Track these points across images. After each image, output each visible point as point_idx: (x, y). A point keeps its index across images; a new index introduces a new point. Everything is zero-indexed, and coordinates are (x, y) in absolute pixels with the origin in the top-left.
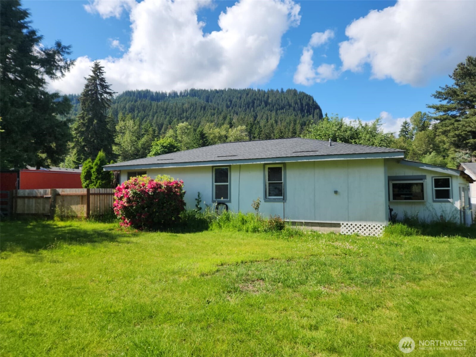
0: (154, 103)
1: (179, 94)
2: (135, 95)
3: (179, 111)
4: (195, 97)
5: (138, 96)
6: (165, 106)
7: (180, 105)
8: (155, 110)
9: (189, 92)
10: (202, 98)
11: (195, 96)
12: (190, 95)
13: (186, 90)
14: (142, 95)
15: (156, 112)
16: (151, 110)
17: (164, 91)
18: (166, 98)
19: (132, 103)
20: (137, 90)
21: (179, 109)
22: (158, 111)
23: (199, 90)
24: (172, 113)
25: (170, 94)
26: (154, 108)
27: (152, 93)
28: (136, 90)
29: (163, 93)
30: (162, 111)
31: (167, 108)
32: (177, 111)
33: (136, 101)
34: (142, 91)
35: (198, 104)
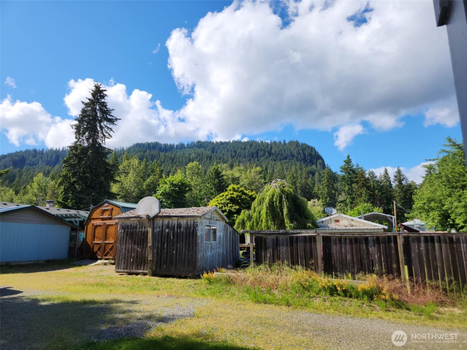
0: (162, 154)
1: (186, 146)
2: (145, 146)
3: (186, 160)
4: (201, 149)
5: (148, 147)
6: (173, 156)
7: (187, 155)
8: (162, 160)
9: (195, 144)
10: (207, 149)
11: (202, 147)
12: (196, 147)
13: (192, 142)
14: (151, 147)
15: (164, 161)
16: (159, 159)
17: (172, 143)
18: (173, 150)
19: (142, 153)
20: (147, 142)
21: (185, 159)
22: (166, 160)
23: (205, 142)
24: (179, 163)
25: (177, 146)
26: (162, 158)
27: (161, 145)
28: (145, 143)
29: (170, 145)
30: (169, 160)
31: (174, 158)
32: (184, 161)
33: (145, 152)
34: (152, 143)
35: (204, 155)
